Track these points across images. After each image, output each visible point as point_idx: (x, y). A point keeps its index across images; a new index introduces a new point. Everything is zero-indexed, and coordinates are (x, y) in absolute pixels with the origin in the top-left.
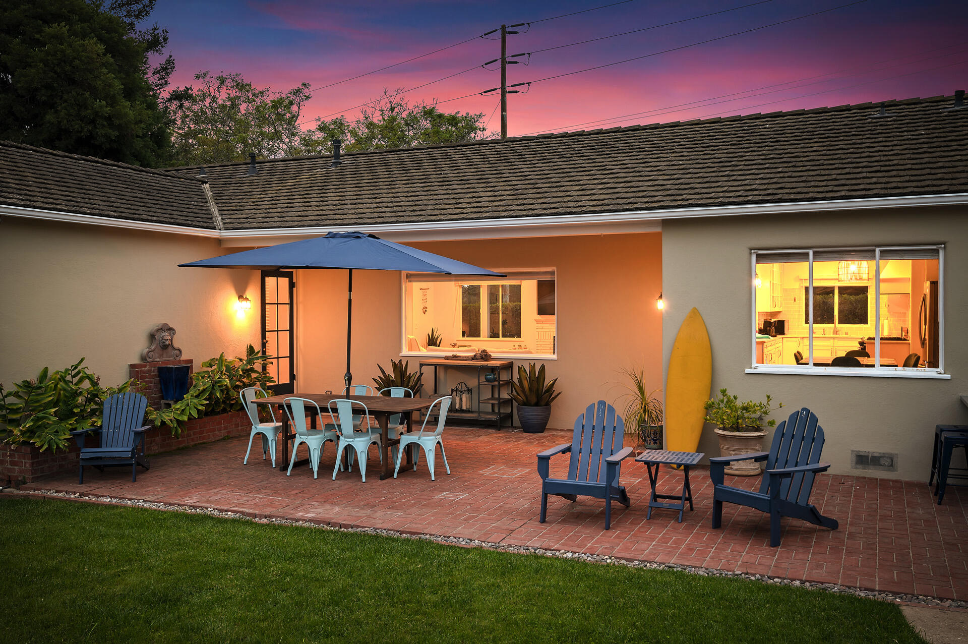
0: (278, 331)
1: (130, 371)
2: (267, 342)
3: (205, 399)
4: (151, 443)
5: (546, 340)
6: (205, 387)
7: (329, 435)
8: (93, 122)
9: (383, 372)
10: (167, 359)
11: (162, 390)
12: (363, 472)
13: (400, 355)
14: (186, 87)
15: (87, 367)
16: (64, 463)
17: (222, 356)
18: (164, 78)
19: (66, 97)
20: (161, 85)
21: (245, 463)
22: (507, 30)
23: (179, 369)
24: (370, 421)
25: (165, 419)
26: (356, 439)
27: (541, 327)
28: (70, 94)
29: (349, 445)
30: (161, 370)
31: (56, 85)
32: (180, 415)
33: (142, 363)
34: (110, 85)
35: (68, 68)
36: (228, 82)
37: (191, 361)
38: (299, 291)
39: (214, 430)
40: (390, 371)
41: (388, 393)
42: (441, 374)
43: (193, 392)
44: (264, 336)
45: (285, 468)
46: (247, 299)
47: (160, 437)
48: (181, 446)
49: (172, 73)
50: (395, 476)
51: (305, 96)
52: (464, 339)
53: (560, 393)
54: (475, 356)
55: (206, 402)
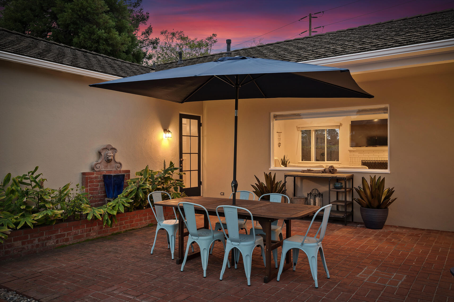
0: (190, 153)
1: (82, 177)
2: (183, 160)
3: (132, 199)
4: (90, 231)
5: (356, 163)
6: (132, 190)
7: (217, 235)
8: (98, 42)
9: (258, 181)
10: (111, 169)
11: (105, 191)
12: (248, 275)
13: (270, 169)
14: (156, 38)
15: (42, 174)
16: (9, 249)
17: (147, 167)
18: (147, 37)
19: (84, 28)
20: (146, 40)
21: (151, 253)
22: (312, 16)
23: (117, 176)
24: (254, 224)
25: (96, 214)
26: (242, 243)
27: (353, 155)
28: (86, 27)
29: (235, 248)
30: (105, 176)
31: (78, 22)
32: (111, 210)
33: (92, 172)
34: (107, 22)
35: (84, 12)
36: (177, 35)
37: (129, 171)
38: (204, 129)
39: (141, 220)
40: (263, 180)
41: (267, 198)
42: (298, 183)
43: (124, 193)
44: (181, 157)
45: (181, 262)
46: (169, 131)
47: (97, 226)
48: (115, 232)
49: (151, 34)
50: (278, 279)
51: (214, 41)
52: (303, 162)
53: (396, 199)
54: (325, 170)
55: (131, 201)
